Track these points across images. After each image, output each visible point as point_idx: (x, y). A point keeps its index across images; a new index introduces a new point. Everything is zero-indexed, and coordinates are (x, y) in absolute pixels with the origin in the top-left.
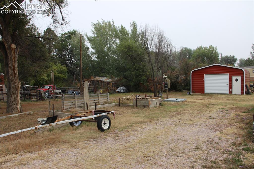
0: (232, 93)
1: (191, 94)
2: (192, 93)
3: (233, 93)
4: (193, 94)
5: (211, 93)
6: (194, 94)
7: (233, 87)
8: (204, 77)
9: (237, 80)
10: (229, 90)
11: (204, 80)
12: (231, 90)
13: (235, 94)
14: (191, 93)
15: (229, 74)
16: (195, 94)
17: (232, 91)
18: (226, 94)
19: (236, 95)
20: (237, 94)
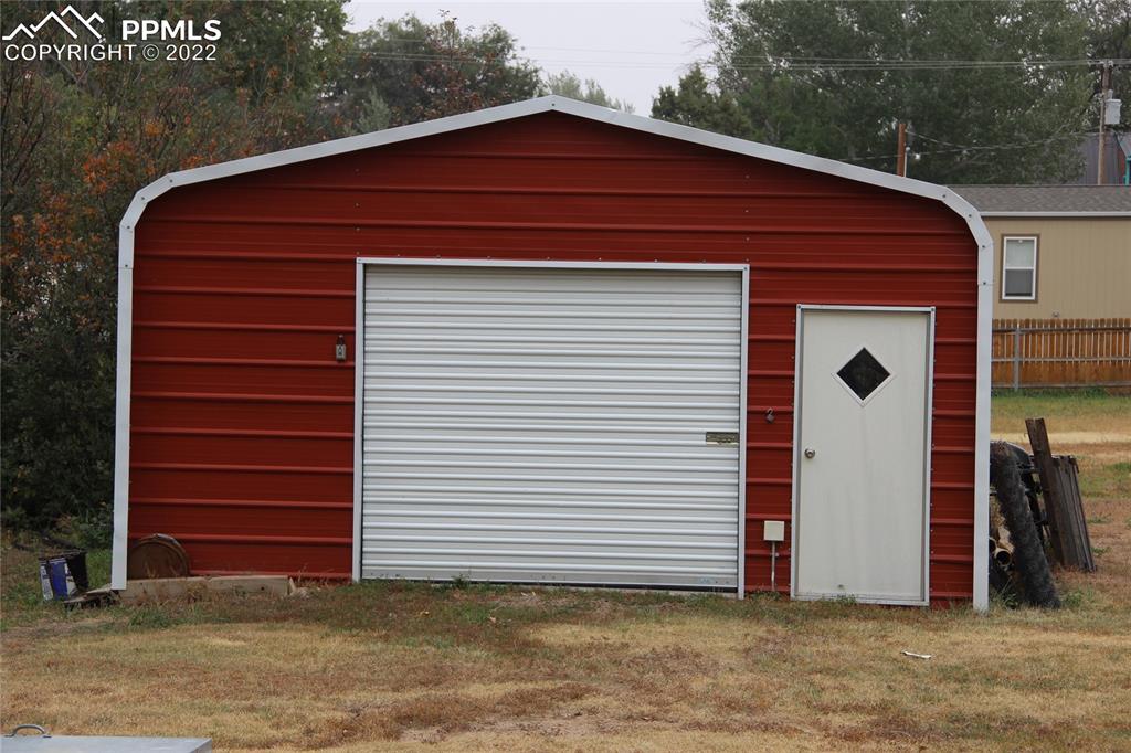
0: (784, 576)
1: (108, 600)
2: (130, 577)
3: (812, 578)
4: (150, 585)
5: (460, 584)
6: (175, 585)
7: (811, 486)
8: (344, 308)
9: (863, 374)
10: (754, 528)
11: (341, 351)
12: (773, 531)
13: (830, 592)
14: (119, 579)
15: (744, 267)
16: (193, 597)
17: (784, 545)
18: (705, 599)
19: (847, 608)
20: (864, 592)
